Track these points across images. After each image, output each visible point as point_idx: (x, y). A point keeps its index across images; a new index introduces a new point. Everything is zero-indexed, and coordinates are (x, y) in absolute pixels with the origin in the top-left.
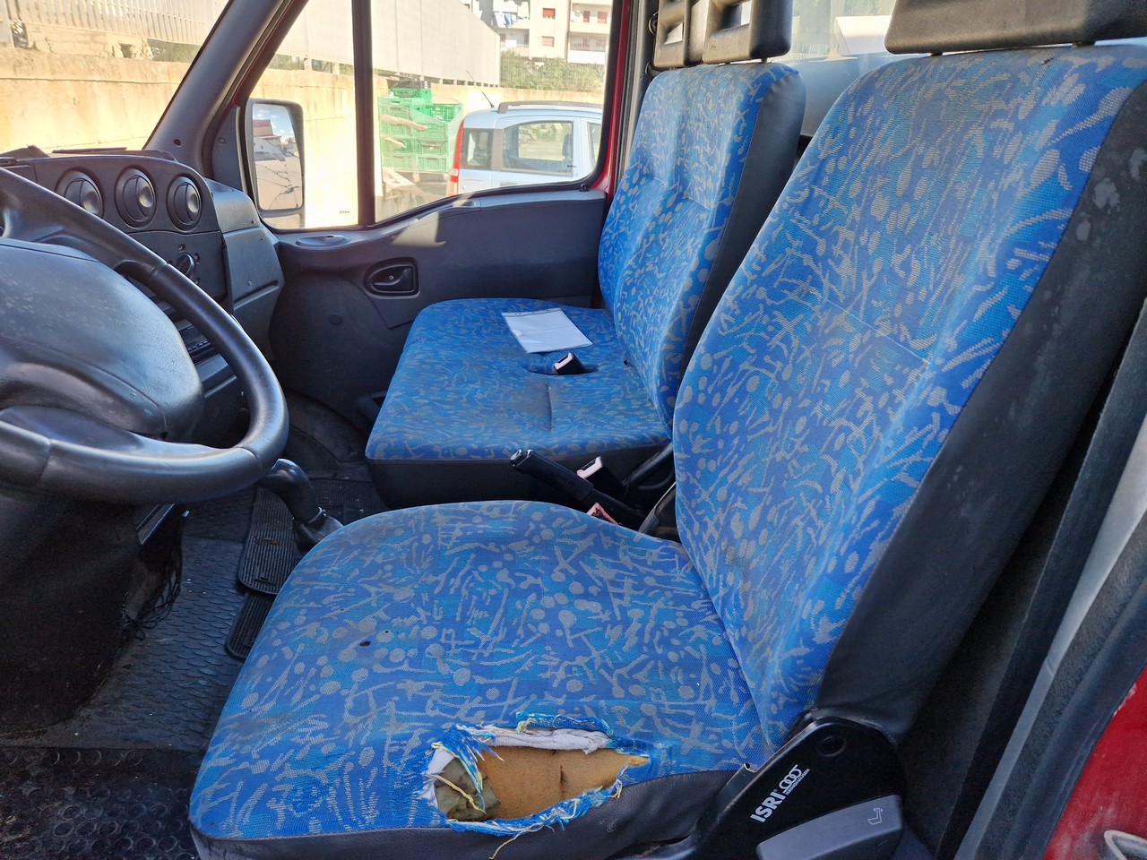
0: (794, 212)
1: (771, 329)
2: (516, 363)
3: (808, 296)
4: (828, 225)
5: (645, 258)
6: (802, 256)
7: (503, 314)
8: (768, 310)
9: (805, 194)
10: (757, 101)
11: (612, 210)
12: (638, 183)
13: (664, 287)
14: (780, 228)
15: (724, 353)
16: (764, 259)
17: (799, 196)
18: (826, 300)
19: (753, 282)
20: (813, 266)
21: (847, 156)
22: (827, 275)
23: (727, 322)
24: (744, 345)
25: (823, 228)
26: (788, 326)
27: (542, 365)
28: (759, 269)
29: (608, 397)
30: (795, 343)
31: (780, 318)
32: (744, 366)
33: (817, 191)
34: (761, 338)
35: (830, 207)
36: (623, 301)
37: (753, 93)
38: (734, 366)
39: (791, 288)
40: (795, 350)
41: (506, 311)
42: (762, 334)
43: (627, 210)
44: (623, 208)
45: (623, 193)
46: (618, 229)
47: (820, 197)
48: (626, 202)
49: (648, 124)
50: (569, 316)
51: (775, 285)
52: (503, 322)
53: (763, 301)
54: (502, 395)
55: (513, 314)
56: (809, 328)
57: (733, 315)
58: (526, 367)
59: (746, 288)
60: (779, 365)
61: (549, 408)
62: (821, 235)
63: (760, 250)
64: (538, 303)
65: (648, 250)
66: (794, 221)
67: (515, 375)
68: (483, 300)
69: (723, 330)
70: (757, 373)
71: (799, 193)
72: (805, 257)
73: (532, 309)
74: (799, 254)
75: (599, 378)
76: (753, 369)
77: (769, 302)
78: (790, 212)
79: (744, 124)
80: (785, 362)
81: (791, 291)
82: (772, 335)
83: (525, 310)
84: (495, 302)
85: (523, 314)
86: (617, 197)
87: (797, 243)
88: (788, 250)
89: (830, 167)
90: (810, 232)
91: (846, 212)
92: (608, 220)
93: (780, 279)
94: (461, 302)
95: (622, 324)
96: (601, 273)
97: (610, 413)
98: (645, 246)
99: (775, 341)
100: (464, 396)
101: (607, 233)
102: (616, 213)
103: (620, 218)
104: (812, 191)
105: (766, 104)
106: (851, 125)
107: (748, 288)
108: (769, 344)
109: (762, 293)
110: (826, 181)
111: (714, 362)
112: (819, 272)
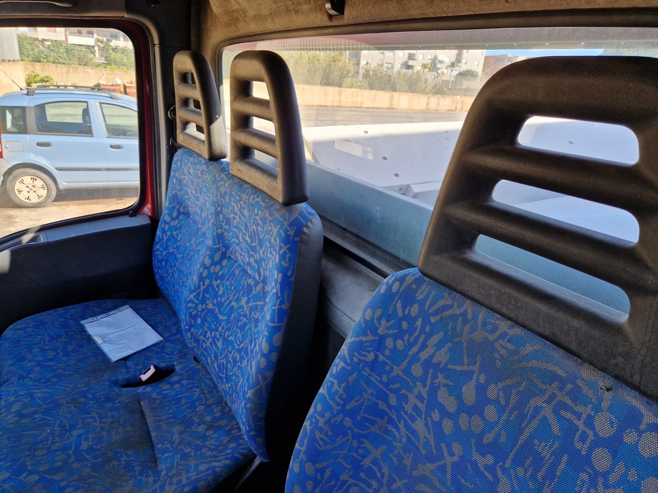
0: (364, 367)
1: (361, 451)
2: (107, 383)
3: (387, 431)
4: (396, 386)
5: (204, 297)
6: (377, 401)
7: (82, 322)
8: (356, 436)
9: (371, 357)
10: (296, 239)
11: (158, 233)
12: (177, 218)
13: (229, 329)
14: (355, 375)
15: (324, 464)
16: (344, 396)
17: (366, 356)
18: (404, 440)
19: (339, 412)
20: (388, 411)
21: (403, 340)
22: (402, 423)
23: (322, 439)
24: (341, 461)
25: (391, 386)
26: (376, 453)
27: (128, 376)
28: (342, 402)
29: (193, 406)
30: (385, 469)
31: (367, 444)
32: (344, 477)
33: (381, 358)
34: (354, 457)
35: (395, 373)
36: (191, 326)
37: (291, 233)
38: (335, 475)
39: (373, 423)
40: (387, 476)
41: (84, 318)
42: (354, 454)
43: (172, 235)
44: (169, 234)
45: (166, 223)
46: (166, 249)
47: (384, 364)
48: (170, 229)
49: (180, 182)
50: (137, 311)
51: (358, 418)
52: (83, 330)
53: (351, 429)
54: (104, 433)
55: (90, 320)
56: (395, 460)
57: (326, 434)
58: (116, 383)
59: (333, 416)
60: (375, 484)
61: (148, 432)
62: (392, 391)
63: (340, 387)
64: (109, 303)
65: (206, 291)
66: (366, 374)
67: (109, 399)
68: (61, 310)
69: (321, 447)
70: (355, 485)
71: (366, 353)
72: (380, 403)
73: (106, 311)
74: (373, 399)
75: (178, 382)
76: (351, 481)
77: (356, 430)
78: (361, 366)
79: (288, 255)
80: (381, 484)
81: (373, 425)
82: (364, 457)
83: (100, 313)
84: (73, 310)
85: (99, 317)
86: (161, 225)
87: (370, 391)
88: (364, 393)
89: (389, 342)
90: (381, 386)
91: (411, 384)
92: (157, 239)
93: (361, 414)
94: (42, 316)
95: (192, 341)
96: (157, 276)
97: (201, 428)
98: (202, 288)
99: (367, 462)
100: (71, 452)
101: (157, 250)
102: (163, 237)
103: (168, 240)
104: (377, 356)
105: (302, 241)
106: (401, 319)
107: (336, 415)
108: (362, 463)
109: (348, 422)
110: (387, 352)
111: (317, 470)
112: (394, 417)
